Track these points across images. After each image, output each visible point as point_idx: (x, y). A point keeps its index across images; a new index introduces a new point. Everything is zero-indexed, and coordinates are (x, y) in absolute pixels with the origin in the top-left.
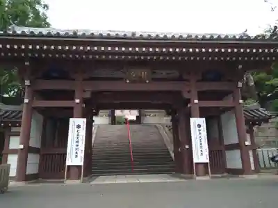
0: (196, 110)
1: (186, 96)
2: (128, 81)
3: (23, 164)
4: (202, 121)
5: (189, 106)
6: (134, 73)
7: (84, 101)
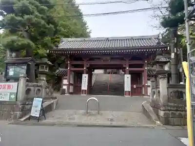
0: (128, 72)
1: (124, 66)
3: (68, 88)
4: (129, 76)
5: (125, 70)
6: (104, 58)
7: (87, 68)
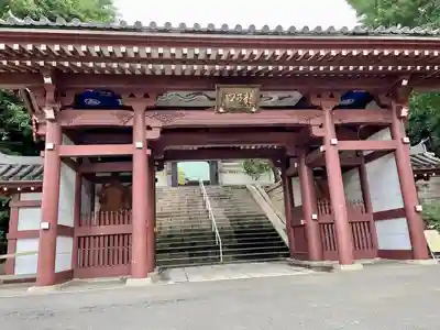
1: (316, 132)
2: (221, 110)
3: (49, 254)
5: (322, 149)
